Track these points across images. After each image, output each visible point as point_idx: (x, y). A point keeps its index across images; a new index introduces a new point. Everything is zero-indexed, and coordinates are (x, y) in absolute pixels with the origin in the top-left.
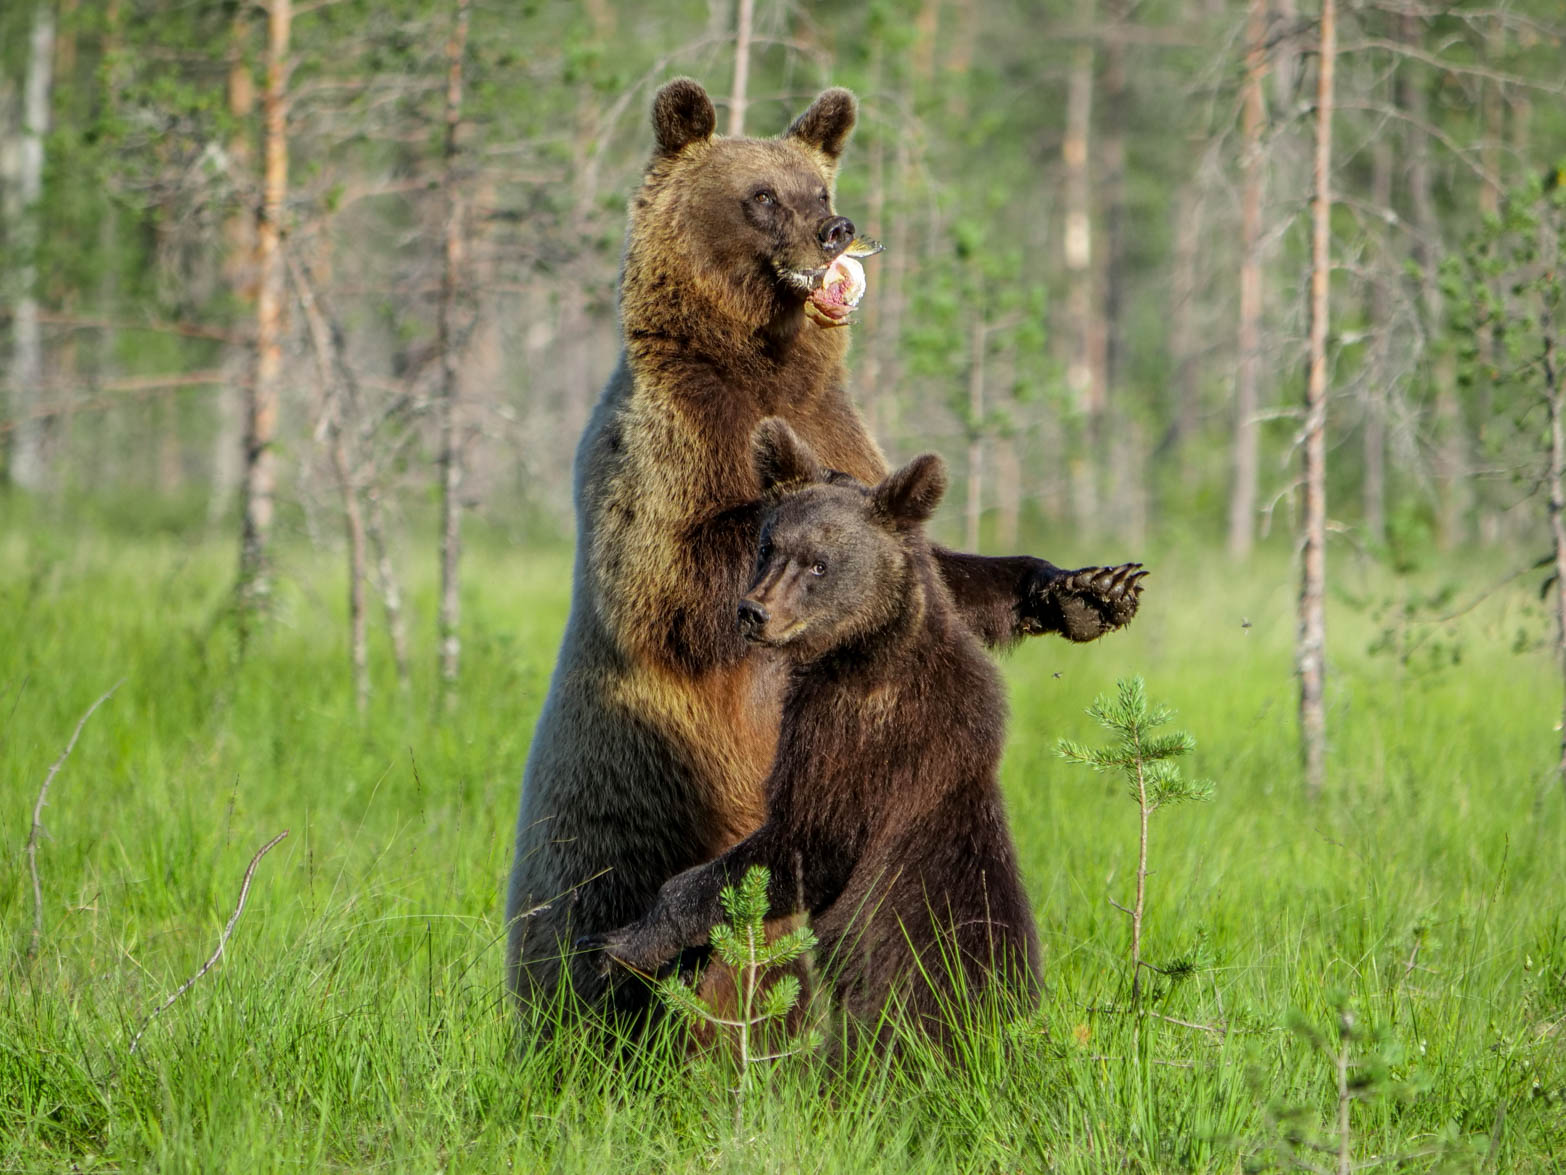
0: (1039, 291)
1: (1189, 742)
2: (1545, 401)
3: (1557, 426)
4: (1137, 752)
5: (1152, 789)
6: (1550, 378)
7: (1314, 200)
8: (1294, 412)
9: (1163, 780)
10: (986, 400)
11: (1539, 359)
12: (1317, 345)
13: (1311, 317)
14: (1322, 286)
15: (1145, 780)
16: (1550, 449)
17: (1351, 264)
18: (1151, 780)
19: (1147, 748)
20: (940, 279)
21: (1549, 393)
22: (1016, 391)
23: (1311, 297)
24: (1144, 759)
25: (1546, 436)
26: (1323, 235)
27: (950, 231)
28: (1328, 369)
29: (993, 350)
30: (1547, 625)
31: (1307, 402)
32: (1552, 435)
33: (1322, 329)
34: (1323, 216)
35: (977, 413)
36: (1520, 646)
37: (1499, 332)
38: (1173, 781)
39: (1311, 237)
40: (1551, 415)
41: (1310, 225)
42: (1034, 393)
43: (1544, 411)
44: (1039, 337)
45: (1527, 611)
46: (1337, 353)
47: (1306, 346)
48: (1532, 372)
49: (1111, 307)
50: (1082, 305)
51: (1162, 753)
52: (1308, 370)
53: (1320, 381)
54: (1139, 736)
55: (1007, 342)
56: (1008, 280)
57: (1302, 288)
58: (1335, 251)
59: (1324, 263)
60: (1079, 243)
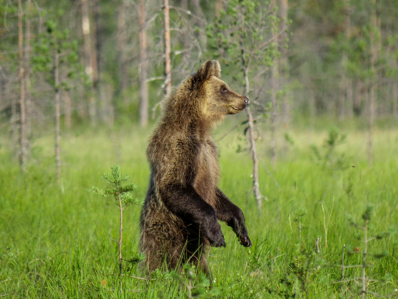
0: (75, 42)
1: (135, 187)
2: (243, 70)
3: (247, 78)
4: (118, 190)
5: (123, 202)
6: (244, 62)
7: (164, 8)
8: (160, 78)
9: (127, 199)
10: (60, 79)
11: (239, 57)
12: (167, 56)
13: (165, 46)
14: (168, 36)
15: (121, 199)
16: (245, 86)
17: (177, 29)
18: (123, 199)
19: (121, 189)
20: (42, 40)
21: (244, 67)
22: (69, 75)
23: (164, 40)
24: (120, 193)
25: (244, 82)
26: (167, 20)
27: (45, 24)
28: (171, 63)
29: (61, 62)
30: (247, 143)
31: (165, 74)
32: (245, 81)
33: (168, 50)
34: (167, 13)
35: (57, 83)
36: (239, 151)
37: (226, 49)
38: (130, 199)
39: (164, 20)
40: (245, 75)
41: (163, 16)
42: (75, 75)
43: (242, 74)
44: (76, 57)
45: (240, 139)
46: (174, 58)
47: (164, 56)
48: (238, 61)
49: (98, 46)
50: (89, 46)
51: (126, 190)
52: (165, 64)
53: (169, 67)
54: (119, 185)
55: (65, 59)
56: (65, 39)
57: (161, 37)
58: (171, 25)
59: (168, 29)
60: (86, 26)
